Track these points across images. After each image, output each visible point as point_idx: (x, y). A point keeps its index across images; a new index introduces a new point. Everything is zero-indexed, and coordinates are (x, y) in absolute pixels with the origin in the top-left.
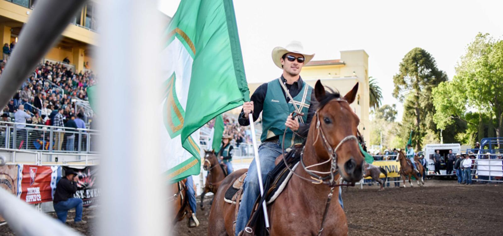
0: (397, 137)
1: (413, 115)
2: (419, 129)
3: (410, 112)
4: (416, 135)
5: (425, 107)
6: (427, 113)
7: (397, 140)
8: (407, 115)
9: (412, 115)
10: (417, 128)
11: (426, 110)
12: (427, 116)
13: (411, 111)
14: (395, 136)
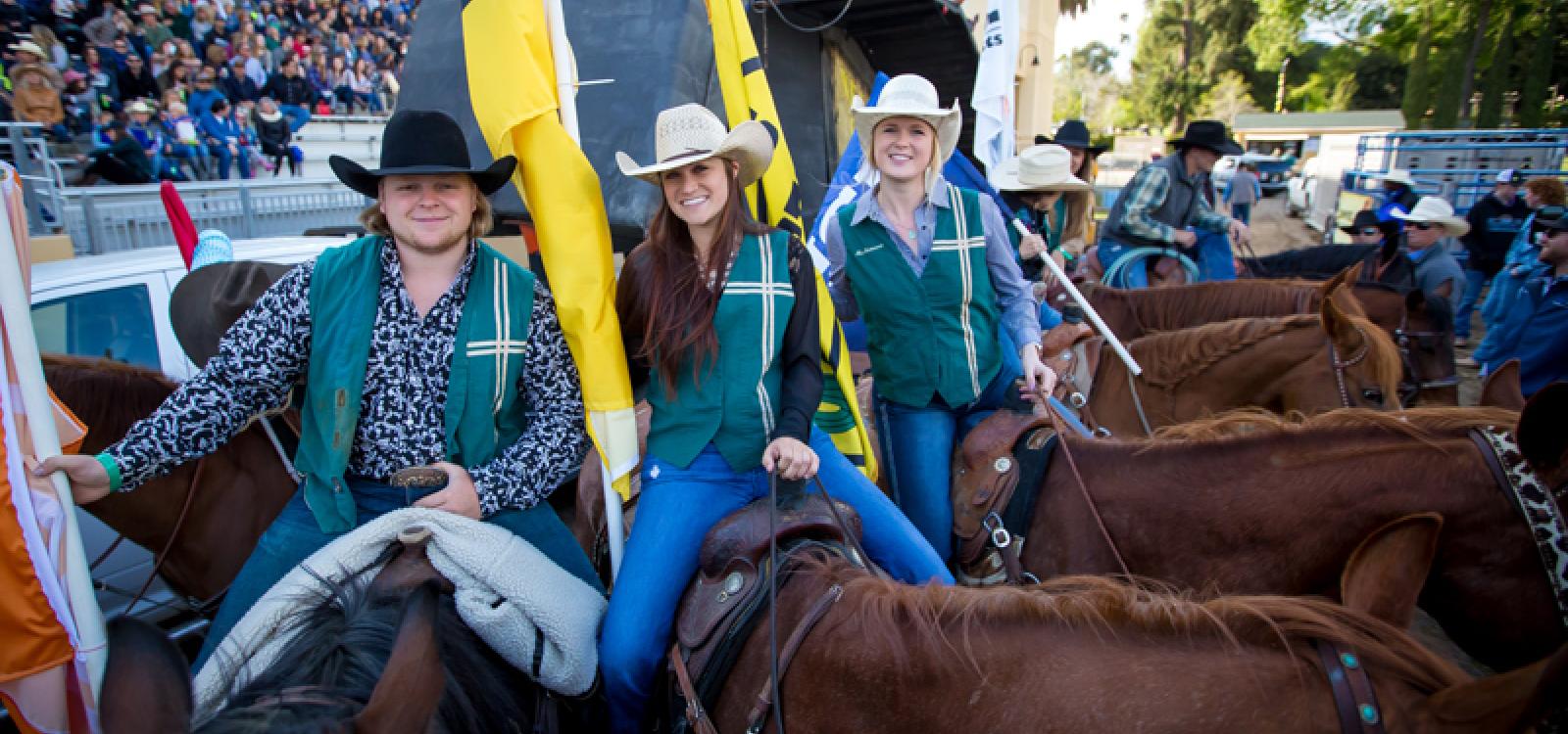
0: (1121, 102)
1: (1176, 39)
2: (1186, 76)
3: (1166, 33)
4: (1179, 92)
5: (1208, 21)
6: (1209, 35)
7: (1120, 109)
8: (1157, 40)
9: (1171, 38)
10: (1182, 73)
11: (1210, 27)
12: (1210, 42)
13: (1172, 29)
14: (1118, 98)
